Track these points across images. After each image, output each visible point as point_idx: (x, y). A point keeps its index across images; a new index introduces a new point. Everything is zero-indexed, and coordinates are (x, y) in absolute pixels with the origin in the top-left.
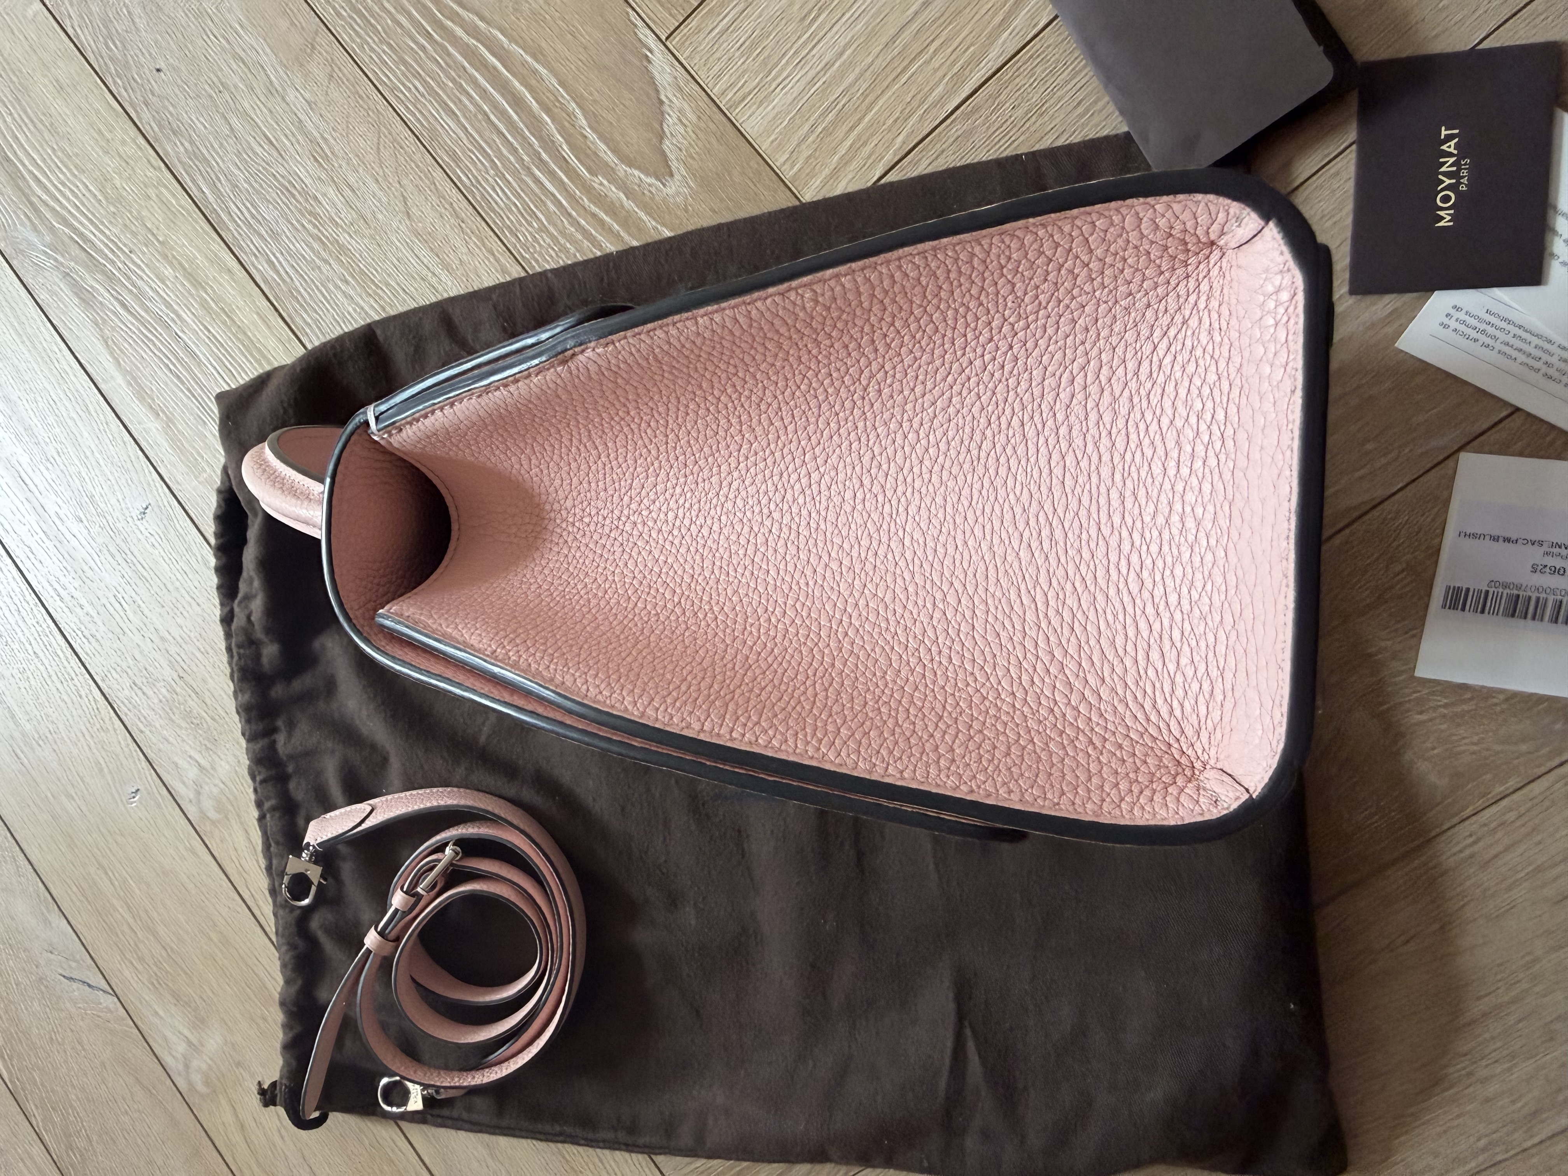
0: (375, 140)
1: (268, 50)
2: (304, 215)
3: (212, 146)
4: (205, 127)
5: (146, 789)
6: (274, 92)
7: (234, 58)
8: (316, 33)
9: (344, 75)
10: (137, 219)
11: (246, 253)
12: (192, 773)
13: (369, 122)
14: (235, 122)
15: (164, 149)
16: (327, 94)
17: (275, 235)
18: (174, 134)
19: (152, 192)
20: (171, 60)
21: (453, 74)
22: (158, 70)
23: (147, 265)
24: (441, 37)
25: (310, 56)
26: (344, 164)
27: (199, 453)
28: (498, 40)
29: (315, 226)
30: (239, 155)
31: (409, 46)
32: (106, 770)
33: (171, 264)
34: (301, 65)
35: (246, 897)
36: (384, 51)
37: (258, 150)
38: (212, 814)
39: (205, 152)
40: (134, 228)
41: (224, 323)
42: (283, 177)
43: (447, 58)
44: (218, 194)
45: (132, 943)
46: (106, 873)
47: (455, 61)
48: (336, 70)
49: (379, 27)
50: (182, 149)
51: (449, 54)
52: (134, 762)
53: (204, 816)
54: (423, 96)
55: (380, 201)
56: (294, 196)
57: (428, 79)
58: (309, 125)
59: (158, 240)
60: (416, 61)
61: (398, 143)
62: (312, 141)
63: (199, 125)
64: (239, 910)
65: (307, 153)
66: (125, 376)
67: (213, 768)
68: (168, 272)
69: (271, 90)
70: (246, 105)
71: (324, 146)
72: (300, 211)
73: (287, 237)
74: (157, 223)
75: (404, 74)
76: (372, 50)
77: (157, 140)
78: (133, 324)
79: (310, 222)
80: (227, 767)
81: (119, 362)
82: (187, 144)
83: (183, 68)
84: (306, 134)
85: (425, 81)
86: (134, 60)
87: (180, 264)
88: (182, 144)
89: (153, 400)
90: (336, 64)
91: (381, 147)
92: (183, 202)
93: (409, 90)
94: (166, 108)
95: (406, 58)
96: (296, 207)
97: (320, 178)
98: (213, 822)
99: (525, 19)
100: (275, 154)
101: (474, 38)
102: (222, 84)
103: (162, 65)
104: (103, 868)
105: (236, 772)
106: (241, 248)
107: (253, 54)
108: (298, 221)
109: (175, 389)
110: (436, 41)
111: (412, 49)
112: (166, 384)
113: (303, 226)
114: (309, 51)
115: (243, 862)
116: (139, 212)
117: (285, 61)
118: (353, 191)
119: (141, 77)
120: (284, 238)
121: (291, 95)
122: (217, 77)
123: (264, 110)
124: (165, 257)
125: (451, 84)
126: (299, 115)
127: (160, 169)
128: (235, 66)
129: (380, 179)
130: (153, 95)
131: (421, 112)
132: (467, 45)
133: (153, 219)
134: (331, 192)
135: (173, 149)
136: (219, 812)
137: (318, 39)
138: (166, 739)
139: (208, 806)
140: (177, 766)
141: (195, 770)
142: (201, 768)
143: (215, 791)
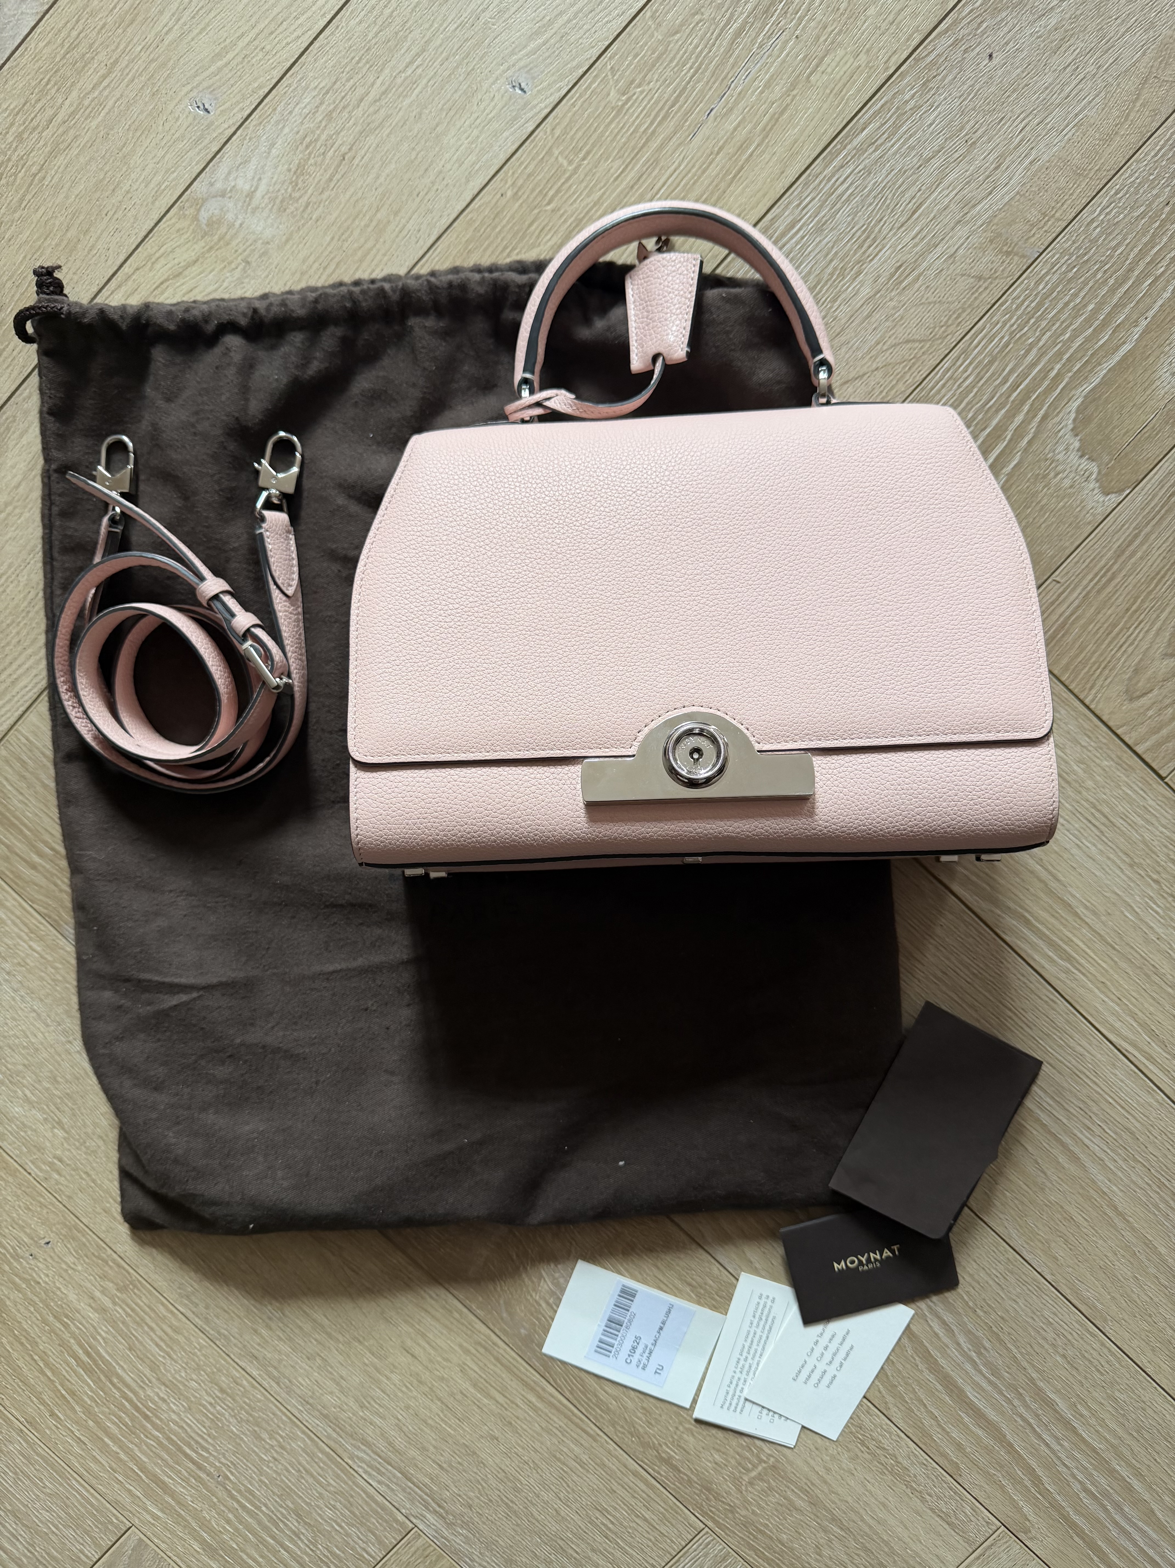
0: (917, 337)
1: (1007, 199)
2: (842, 260)
3: (911, 136)
4: (931, 124)
5: (212, 123)
6: (966, 210)
7: (1000, 156)
8: (1023, 256)
9: (980, 294)
10: (832, 43)
11: (801, 192)
12: (243, 185)
13: (935, 327)
14: (936, 163)
15: (907, 72)
16: (963, 275)
17: (819, 229)
18: (924, 84)
19: (863, 57)
20: (1000, 72)
21: (980, 417)
22: (991, 56)
23: (784, 61)
24: (1013, 401)
25: (1000, 251)
26: (892, 304)
27: (588, 153)
28: (1010, 462)
29: (832, 274)
30: (902, 172)
31: (1007, 366)
32: (220, 63)
33: (787, 93)
34: (991, 241)
35: (126, 269)
36: (1003, 337)
37: (908, 195)
38: (204, 215)
39: (904, 128)
40: (822, 39)
41: (728, 172)
42: (880, 231)
43: (994, 409)
44: (860, 150)
45: (35, 123)
46: (104, 77)
47: (991, 419)
48: (986, 284)
49: (1026, 329)
50: (907, 97)
51: (997, 411)
52: (238, 102)
53: (200, 203)
54: (959, 386)
55: (858, 349)
56: (861, 247)
57: (975, 390)
58: (931, 258)
59: (811, 74)
60: (993, 374)
61: (914, 364)
62: (916, 265)
63: (932, 117)
64: (109, 263)
65: (904, 258)
66: (660, 42)
67: (253, 212)
68: (778, 90)
69: (968, 204)
70: (951, 177)
71: (910, 278)
72: (846, 255)
73: (820, 241)
74: (829, 70)
75: (980, 362)
76: (1005, 323)
77: (917, 60)
78: (719, 46)
79: (835, 269)
80: (259, 229)
81: (676, 33)
82: (913, 103)
83: (992, 89)
84: (923, 255)
85: (973, 387)
86: (1003, 20)
87: (785, 109)
88: (913, 96)
89: (639, 86)
90: (991, 283)
91: (909, 346)
92: (851, 103)
93: (965, 371)
94: (950, 72)
95: (996, 364)
96: (850, 250)
97: (879, 276)
98: (196, 218)
99: (1028, 487)
100: (902, 220)
101: (1013, 435)
102: (974, 143)
103: (995, 61)
104: (110, 72)
105: (255, 241)
106: (806, 184)
107: (1004, 179)
108: (836, 253)
109: (653, 114)
110: (1009, 396)
111: (1004, 370)
112: (657, 103)
113: (831, 261)
114: (1005, 249)
115: (162, 261)
116: (840, 45)
117: (996, 221)
118: (869, 316)
119: (984, 33)
120: (818, 239)
121: (962, 232)
122: (981, 137)
123: (947, 200)
124: (793, 86)
125: (970, 415)
126: (941, 245)
127: (887, 68)
128: (991, 158)
129: (879, 347)
130: (965, 51)
131: (943, 386)
132: (1006, 430)
133: (834, 64)
134: (866, 291)
135: (907, 85)
136: (208, 225)
137: (1016, 258)
138: (273, 145)
139: (211, 209)
140: (246, 162)
141: (247, 187)
142: (251, 195)
143: (230, 216)
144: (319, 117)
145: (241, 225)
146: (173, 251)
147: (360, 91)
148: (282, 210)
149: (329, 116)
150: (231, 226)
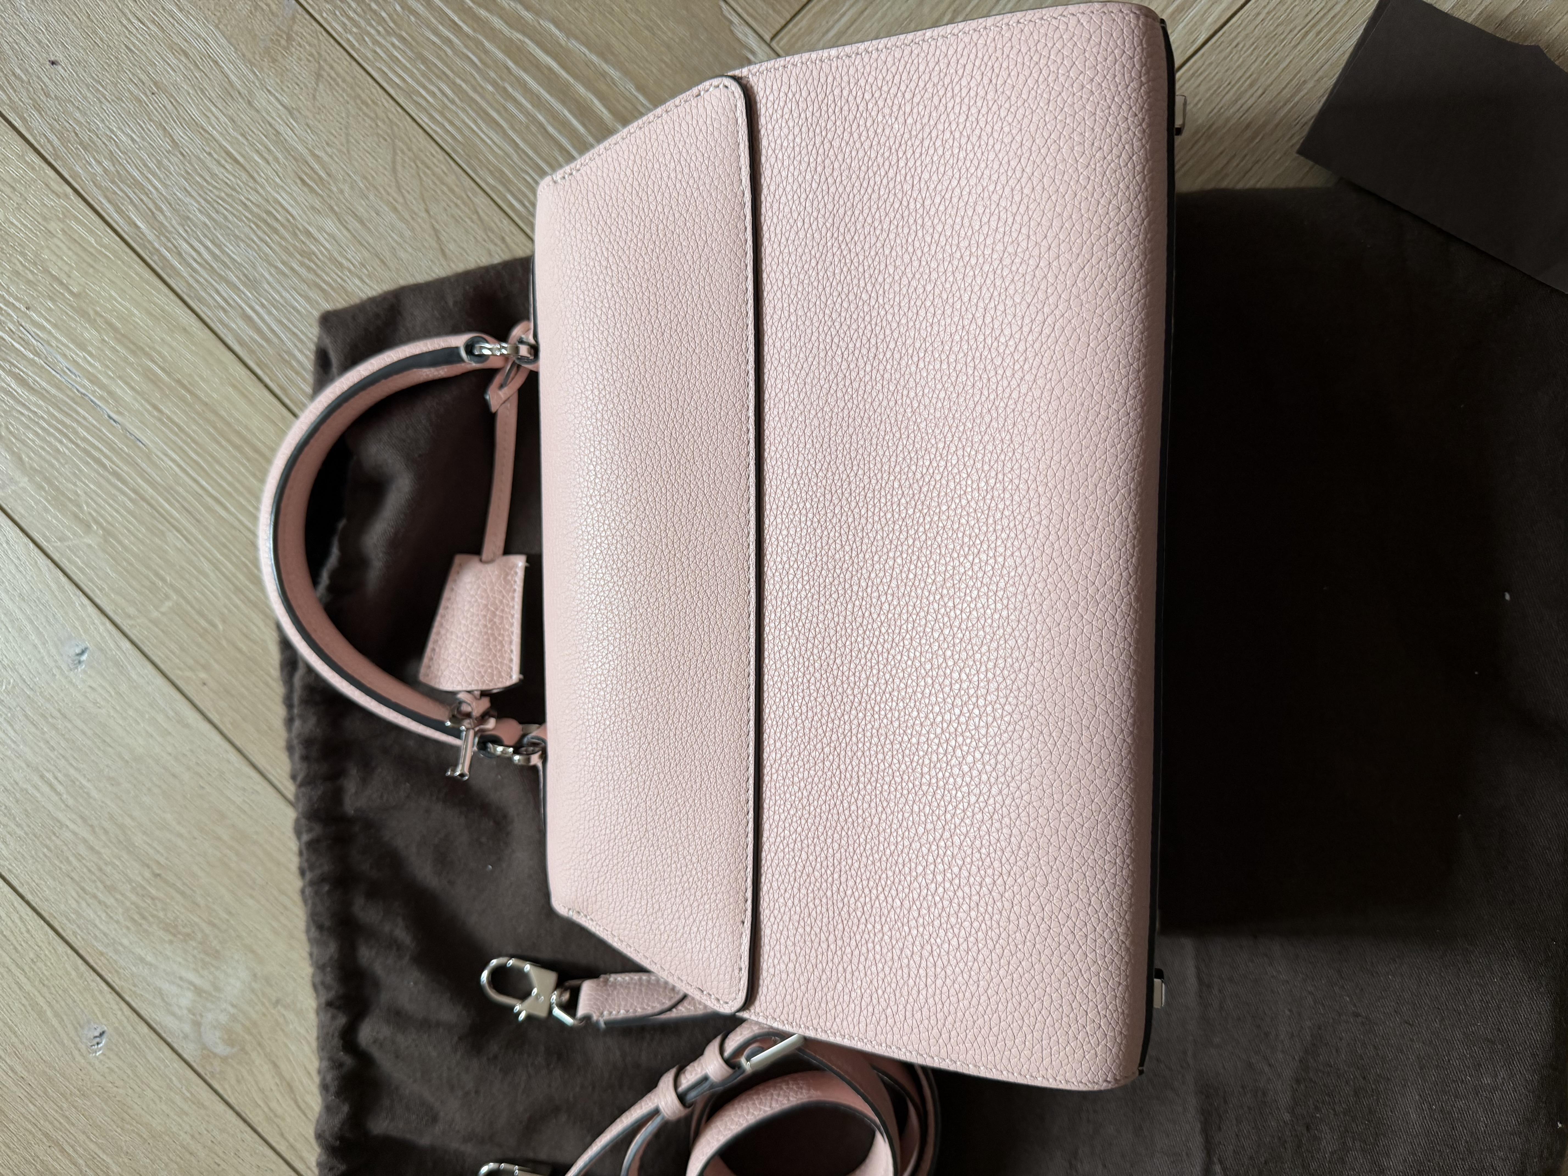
0: (389, 158)
1: (223, 41)
2: (291, 255)
3: (146, 165)
4: (133, 140)
5: (116, 1029)
6: (235, 95)
7: (171, 48)
8: (293, 18)
9: (337, 74)
10: (35, 264)
11: (208, 306)
12: (186, 999)
13: (378, 134)
14: (178, 133)
15: (71, 170)
16: (314, 97)
17: (253, 284)
18: (85, 149)
19: (54, 226)
20: (73, 51)
21: (492, 74)
22: (53, 63)
23: (55, 326)
24: (474, 30)
25: (286, 48)
26: (346, 188)
27: (157, 575)
28: (551, 35)
29: (309, 269)
30: (188, 177)
31: (428, 39)
32: (49, 1013)
33: (92, 322)
34: (274, 61)
35: (282, 1148)
36: (393, 45)
37: (216, 169)
38: (221, 1049)
39: (135, 173)
40: (30, 277)
41: (183, 399)
42: (258, 206)
43: (483, 56)
44: (161, 230)
46: (63, 1150)
47: (496, 61)
48: (327, 68)
49: (384, 14)
50: (99, 170)
51: (486, 52)
52: (93, 997)
53: (208, 1053)
54: (453, 102)
55: (401, 236)
56: (276, 231)
57: (458, 81)
58: (293, 141)
59: (71, 292)
60: (439, 58)
61: (423, 162)
62: (299, 159)
63: (124, 138)
64: (273, 1167)
65: (292, 175)
66: (31, 480)
67: (217, 989)
68: (89, 334)
69: (229, 92)
70: (195, 112)
71: (316, 167)
72: (286, 250)
73: (269, 283)
74: (66, 268)
75: (424, 75)
76: (376, 42)
77: (57, 157)
78: (39, 407)
79: (302, 264)
80: (238, 984)
81: (20, 459)
82: (106, 163)
83: (93, 62)
84: (288, 150)
85: (454, 83)
86: (12, 48)
87: (111, 325)
88: (100, 163)
89: (80, 507)
90: (325, 60)
91: (399, 168)
92: (106, 241)
93: (433, 94)
94: (71, 115)
95: (426, 53)
96: (280, 245)
97: (313, 208)
98: (224, 1059)
99: (585, 10)
100: (244, 176)
101: (518, 30)
102: (155, 84)
103: (59, 57)
104: (57, 1144)
105: (253, 991)
106: (200, 300)
107: (199, 45)
108: (283, 263)
109: (114, 491)
110: (468, 36)
111: (434, 43)
112: (100, 486)
113: (292, 269)
114: (283, 42)
115: (273, 1105)
116: (37, 255)
117: (249, 55)
118: (361, 221)
119: (26, 72)
120: (266, 286)
121: (261, 99)
122: (149, 75)
123: (223, 119)
124: (84, 314)
125: (490, 88)
126: (277, 127)
127: (66, 195)
128: (173, 61)
129: (399, 208)
130: (47, 95)
131: (451, 123)
132: (511, 40)
133: (60, 263)
134: (330, 225)
135: (84, 168)
136: (232, 1045)
137: (296, 28)
138: (142, 960)
139: (214, 1039)
140: (160, 993)
141: (190, 995)
142: (198, 991)
143: (223, 1018)
144: (110, 901)
145: (233, 1006)
146: (262, 1091)
147: (82, 850)
148: (216, 955)
149: (110, 889)
150: (233, 1018)
